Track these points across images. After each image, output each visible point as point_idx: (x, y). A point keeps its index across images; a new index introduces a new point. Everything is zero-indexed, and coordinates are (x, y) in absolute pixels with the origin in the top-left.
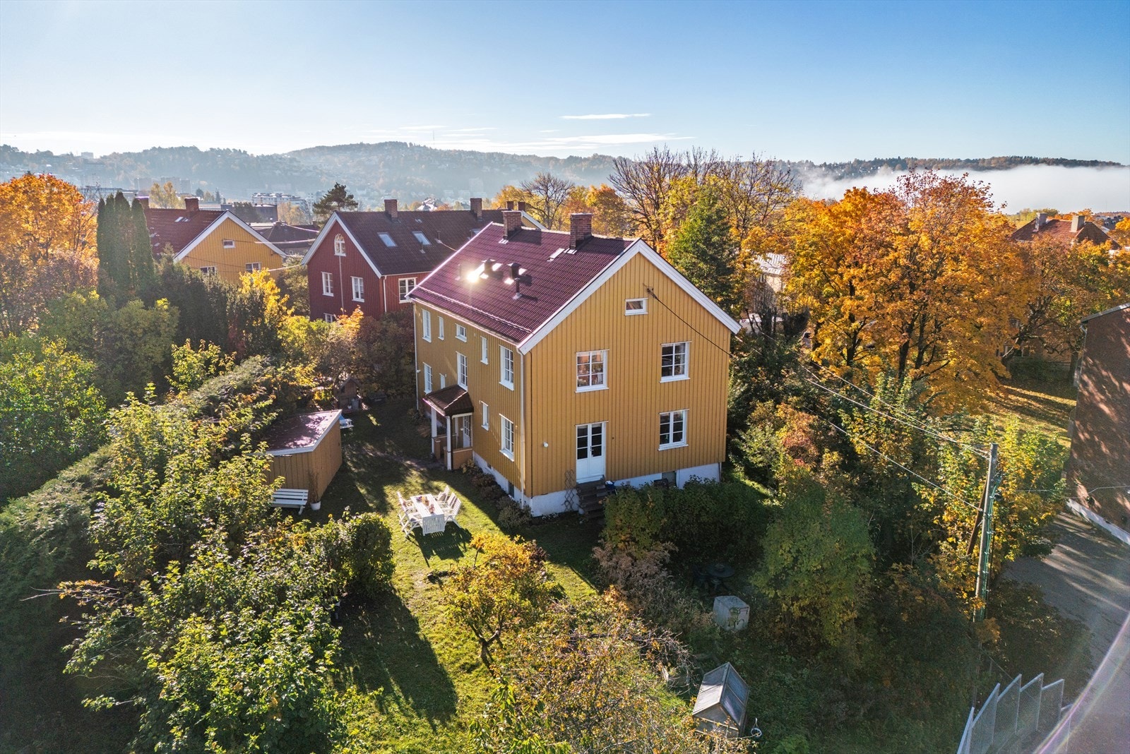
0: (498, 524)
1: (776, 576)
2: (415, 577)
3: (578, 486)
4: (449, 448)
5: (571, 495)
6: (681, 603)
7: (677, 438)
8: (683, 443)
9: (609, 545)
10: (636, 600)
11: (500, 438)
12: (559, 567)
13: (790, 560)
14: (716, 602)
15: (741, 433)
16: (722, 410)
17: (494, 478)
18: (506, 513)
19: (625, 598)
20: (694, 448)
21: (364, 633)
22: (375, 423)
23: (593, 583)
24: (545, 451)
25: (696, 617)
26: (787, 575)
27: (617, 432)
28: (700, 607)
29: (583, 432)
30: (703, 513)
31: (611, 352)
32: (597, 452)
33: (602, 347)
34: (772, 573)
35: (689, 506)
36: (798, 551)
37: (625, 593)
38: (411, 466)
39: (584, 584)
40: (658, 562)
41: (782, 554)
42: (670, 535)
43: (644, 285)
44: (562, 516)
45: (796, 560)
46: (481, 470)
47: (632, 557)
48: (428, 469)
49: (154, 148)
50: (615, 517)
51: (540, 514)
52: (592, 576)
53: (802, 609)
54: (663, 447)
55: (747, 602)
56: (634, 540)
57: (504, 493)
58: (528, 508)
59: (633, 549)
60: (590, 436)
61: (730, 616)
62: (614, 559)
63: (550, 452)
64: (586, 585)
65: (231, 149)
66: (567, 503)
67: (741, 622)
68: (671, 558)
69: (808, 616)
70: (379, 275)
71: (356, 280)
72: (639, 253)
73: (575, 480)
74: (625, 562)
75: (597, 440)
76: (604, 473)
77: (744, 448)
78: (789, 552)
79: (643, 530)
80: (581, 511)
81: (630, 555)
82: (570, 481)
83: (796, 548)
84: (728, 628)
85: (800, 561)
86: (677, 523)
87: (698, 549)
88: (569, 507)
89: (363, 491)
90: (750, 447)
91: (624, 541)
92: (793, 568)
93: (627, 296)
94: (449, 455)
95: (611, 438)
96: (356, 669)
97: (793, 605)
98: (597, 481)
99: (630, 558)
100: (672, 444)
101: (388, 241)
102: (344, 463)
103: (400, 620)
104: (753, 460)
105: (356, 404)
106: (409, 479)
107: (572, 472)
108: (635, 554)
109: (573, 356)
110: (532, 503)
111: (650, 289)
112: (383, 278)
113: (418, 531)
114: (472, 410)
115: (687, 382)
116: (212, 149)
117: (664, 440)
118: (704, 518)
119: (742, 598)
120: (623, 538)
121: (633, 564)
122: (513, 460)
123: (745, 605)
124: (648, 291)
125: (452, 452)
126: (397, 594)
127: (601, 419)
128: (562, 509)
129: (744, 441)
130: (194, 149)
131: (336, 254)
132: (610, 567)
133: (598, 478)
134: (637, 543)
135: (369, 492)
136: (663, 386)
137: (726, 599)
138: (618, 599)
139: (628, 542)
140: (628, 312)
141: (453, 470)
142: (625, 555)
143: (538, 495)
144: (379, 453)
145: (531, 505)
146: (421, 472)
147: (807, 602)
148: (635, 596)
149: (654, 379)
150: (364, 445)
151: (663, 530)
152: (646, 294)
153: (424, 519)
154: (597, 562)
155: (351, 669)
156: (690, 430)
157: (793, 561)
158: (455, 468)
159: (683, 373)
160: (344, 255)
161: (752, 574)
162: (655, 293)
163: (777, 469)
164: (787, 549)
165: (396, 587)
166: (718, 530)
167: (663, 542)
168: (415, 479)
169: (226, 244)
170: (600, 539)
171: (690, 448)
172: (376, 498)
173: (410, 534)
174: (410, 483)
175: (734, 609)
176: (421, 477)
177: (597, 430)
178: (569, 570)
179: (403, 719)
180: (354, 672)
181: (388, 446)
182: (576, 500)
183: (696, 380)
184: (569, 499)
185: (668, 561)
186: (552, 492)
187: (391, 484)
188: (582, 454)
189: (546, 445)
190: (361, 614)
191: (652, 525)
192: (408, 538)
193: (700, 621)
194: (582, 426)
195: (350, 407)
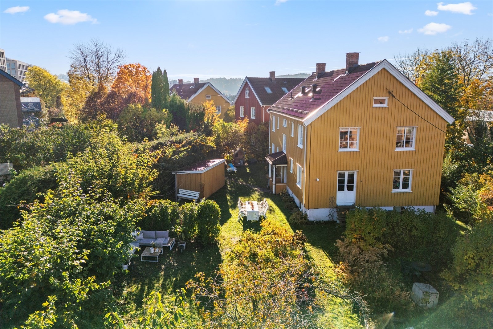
0: (288, 221)
1: (461, 275)
2: (233, 240)
3: (337, 207)
4: (274, 183)
5: (333, 212)
6: (388, 282)
7: (405, 186)
8: (409, 190)
9: (347, 240)
10: (356, 274)
11: (296, 177)
12: (316, 249)
13: (473, 264)
14: (414, 286)
15: (451, 189)
16: (438, 172)
17: (294, 199)
18: (294, 216)
19: (349, 271)
20: (416, 194)
21: (192, 262)
22: (248, 171)
23: (333, 261)
24: (317, 183)
25: (397, 293)
26: (470, 274)
27: (364, 177)
28: (402, 288)
29: (342, 175)
30: (414, 229)
31: (362, 129)
32: (350, 188)
33: (357, 125)
34: (458, 272)
35: (404, 224)
36: (480, 259)
37: (350, 268)
38: (256, 190)
39: (328, 260)
40: (378, 255)
41: (467, 259)
42: (389, 240)
43: (386, 89)
44: (326, 223)
45: (478, 265)
46: (289, 195)
47: (360, 249)
48: (264, 192)
49: (211, 79)
50: (351, 224)
51: (313, 219)
52: (334, 256)
53: (481, 302)
54: (394, 191)
55: (437, 290)
56: (363, 239)
57: (297, 207)
58: (306, 215)
59: (361, 244)
60: (346, 178)
61: (423, 297)
62: (348, 248)
63: (320, 184)
64: (329, 261)
65: (238, 78)
66: (330, 216)
67: (432, 303)
68: (388, 254)
69: (487, 308)
70: (261, 105)
71: (253, 108)
72: (384, 69)
73: (335, 203)
74: (355, 251)
75: (351, 181)
76: (355, 202)
77: (453, 198)
78: (473, 258)
79: (369, 233)
80: (338, 222)
81: (359, 247)
82: (332, 203)
83: (479, 257)
84: (421, 305)
85: (481, 266)
86: (395, 233)
87: (408, 252)
88: (331, 218)
89: (228, 198)
90: (457, 199)
91: (357, 239)
92: (475, 271)
93: (375, 95)
94: (274, 186)
95: (360, 181)
96: (176, 280)
97: (473, 297)
98: (350, 206)
99: (358, 249)
100: (401, 190)
101: (269, 90)
102: (226, 185)
103: (213, 260)
104: (459, 206)
105: (242, 162)
106: (253, 195)
107: (334, 198)
108: (362, 247)
109: (337, 129)
110: (308, 212)
111: (391, 91)
112: (263, 106)
113: (245, 218)
114: (286, 163)
115: (414, 153)
116: (231, 78)
117: (396, 187)
118: (414, 233)
119: (435, 287)
120: (356, 236)
121: (360, 253)
122: (301, 188)
123: (435, 291)
124: (389, 93)
125: (275, 184)
126: (219, 246)
127: (354, 168)
128: (327, 219)
129: (453, 194)
130: (225, 78)
131: (246, 97)
132: (345, 252)
133: (351, 204)
134: (365, 241)
135: (231, 199)
136: (396, 153)
137: (422, 285)
138: (344, 271)
139: (359, 239)
140: (375, 106)
141: (275, 194)
142: (356, 247)
143: (312, 208)
144: (244, 183)
145: (308, 214)
146: (260, 193)
147: (485, 297)
148: (356, 272)
149: (390, 148)
150: (239, 179)
151: (384, 235)
152: (388, 94)
153: (248, 212)
154: (338, 248)
155: (174, 279)
156: (414, 184)
157: (476, 265)
158: (277, 193)
159: (412, 147)
160: (249, 97)
161: (443, 271)
162: (394, 94)
163: (475, 212)
164: (472, 256)
165: (220, 242)
166: (425, 242)
167: (384, 243)
168: (256, 195)
169: (207, 97)
170: (343, 235)
171: (413, 194)
172: (233, 201)
173: (241, 219)
174: (252, 197)
175: (426, 292)
176: (259, 195)
177: (351, 175)
178: (321, 251)
179: (189, 314)
180: (175, 281)
181: (250, 181)
182: (336, 215)
183: (420, 152)
184: (332, 214)
185: (386, 255)
186: (321, 208)
187: (243, 196)
188: (341, 189)
189: (318, 180)
190: (195, 252)
191: (376, 231)
192: (239, 221)
193: (400, 295)
194: (342, 172)
195: (239, 164)
